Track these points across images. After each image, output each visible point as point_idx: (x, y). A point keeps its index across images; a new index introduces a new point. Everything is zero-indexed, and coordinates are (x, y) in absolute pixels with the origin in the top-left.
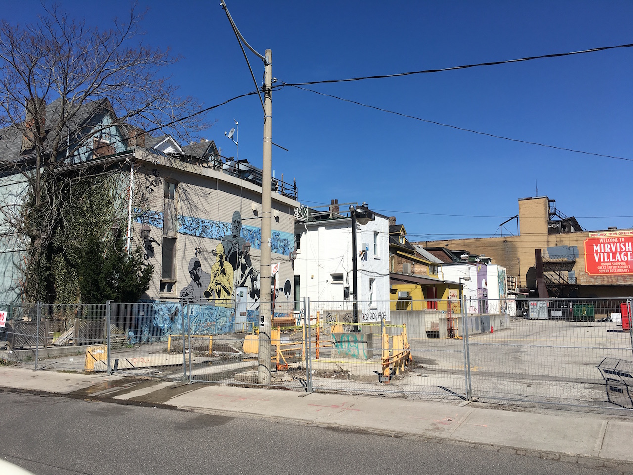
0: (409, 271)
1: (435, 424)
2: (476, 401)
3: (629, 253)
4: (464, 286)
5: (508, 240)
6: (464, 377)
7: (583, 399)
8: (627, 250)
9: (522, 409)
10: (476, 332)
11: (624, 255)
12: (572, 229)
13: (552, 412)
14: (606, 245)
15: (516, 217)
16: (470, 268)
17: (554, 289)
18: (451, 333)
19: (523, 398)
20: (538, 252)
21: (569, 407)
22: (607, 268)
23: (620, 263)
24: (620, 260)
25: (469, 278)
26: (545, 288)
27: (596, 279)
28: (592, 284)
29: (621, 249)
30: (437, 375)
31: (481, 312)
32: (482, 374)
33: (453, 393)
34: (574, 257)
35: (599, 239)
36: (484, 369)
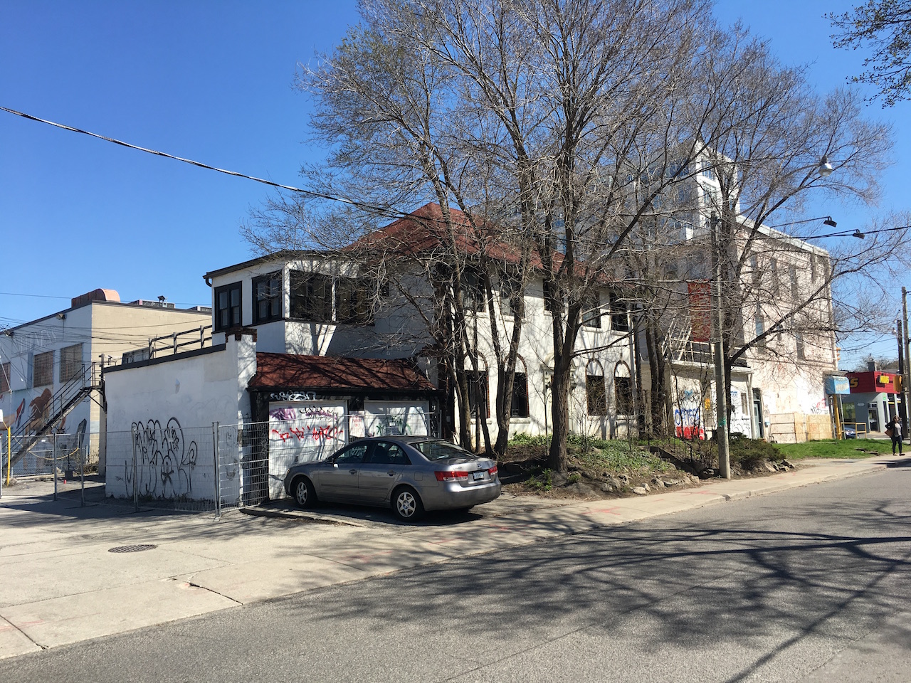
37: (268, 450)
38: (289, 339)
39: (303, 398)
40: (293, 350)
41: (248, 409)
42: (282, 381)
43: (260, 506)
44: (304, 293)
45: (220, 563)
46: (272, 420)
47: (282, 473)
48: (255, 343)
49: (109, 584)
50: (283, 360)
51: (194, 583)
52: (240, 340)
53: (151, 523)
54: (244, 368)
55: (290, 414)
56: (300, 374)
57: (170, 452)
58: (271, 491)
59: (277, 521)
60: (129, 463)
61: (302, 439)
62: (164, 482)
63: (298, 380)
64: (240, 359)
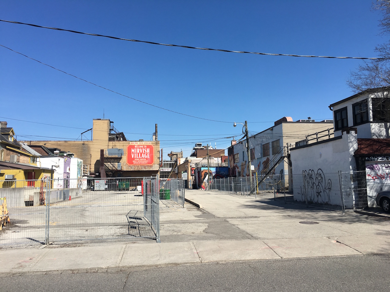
0: (15, 160)
1: (20, 263)
2: (51, 244)
3: (148, 154)
4: (54, 171)
5: (85, 143)
6: (45, 229)
7: (115, 235)
8: (147, 152)
9: (80, 245)
10: (59, 200)
11: (146, 155)
12: (121, 139)
13: (97, 245)
14: (138, 149)
15: (91, 129)
16: (59, 160)
17: (109, 173)
18: (42, 202)
19: (82, 238)
20: (102, 151)
21: (107, 240)
22: (137, 162)
23: (143, 159)
24: (144, 157)
25: (59, 166)
26: (105, 172)
27: (132, 167)
28: (129, 170)
29: (145, 151)
30: (28, 230)
31: (64, 188)
32: (59, 226)
33: (36, 241)
34: (121, 155)
35: (134, 146)
36: (61, 223)
37: (366, 184)
38: (373, 131)
39: (383, 159)
40: (375, 136)
41: (355, 165)
42: (371, 152)
43: (364, 210)
44: (380, 108)
45: (349, 234)
46: (368, 170)
47: (374, 195)
48: (356, 135)
49: (302, 236)
50: (372, 142)
51: (338, 241)
52: (349, 133)
53: (314, 213)
54: (352, 147)
55: (377, 167)
56: (381, 148)
57: (319, 183)
58: (369, 203)
59: (374, 218)
60: (302, 187)
61: (384, 180)
62: (318, 196)
63: (380, 151)
64: (349, 142)
